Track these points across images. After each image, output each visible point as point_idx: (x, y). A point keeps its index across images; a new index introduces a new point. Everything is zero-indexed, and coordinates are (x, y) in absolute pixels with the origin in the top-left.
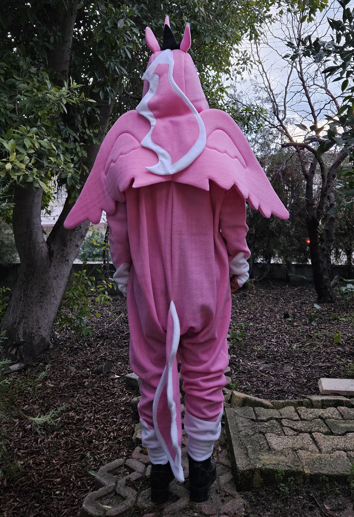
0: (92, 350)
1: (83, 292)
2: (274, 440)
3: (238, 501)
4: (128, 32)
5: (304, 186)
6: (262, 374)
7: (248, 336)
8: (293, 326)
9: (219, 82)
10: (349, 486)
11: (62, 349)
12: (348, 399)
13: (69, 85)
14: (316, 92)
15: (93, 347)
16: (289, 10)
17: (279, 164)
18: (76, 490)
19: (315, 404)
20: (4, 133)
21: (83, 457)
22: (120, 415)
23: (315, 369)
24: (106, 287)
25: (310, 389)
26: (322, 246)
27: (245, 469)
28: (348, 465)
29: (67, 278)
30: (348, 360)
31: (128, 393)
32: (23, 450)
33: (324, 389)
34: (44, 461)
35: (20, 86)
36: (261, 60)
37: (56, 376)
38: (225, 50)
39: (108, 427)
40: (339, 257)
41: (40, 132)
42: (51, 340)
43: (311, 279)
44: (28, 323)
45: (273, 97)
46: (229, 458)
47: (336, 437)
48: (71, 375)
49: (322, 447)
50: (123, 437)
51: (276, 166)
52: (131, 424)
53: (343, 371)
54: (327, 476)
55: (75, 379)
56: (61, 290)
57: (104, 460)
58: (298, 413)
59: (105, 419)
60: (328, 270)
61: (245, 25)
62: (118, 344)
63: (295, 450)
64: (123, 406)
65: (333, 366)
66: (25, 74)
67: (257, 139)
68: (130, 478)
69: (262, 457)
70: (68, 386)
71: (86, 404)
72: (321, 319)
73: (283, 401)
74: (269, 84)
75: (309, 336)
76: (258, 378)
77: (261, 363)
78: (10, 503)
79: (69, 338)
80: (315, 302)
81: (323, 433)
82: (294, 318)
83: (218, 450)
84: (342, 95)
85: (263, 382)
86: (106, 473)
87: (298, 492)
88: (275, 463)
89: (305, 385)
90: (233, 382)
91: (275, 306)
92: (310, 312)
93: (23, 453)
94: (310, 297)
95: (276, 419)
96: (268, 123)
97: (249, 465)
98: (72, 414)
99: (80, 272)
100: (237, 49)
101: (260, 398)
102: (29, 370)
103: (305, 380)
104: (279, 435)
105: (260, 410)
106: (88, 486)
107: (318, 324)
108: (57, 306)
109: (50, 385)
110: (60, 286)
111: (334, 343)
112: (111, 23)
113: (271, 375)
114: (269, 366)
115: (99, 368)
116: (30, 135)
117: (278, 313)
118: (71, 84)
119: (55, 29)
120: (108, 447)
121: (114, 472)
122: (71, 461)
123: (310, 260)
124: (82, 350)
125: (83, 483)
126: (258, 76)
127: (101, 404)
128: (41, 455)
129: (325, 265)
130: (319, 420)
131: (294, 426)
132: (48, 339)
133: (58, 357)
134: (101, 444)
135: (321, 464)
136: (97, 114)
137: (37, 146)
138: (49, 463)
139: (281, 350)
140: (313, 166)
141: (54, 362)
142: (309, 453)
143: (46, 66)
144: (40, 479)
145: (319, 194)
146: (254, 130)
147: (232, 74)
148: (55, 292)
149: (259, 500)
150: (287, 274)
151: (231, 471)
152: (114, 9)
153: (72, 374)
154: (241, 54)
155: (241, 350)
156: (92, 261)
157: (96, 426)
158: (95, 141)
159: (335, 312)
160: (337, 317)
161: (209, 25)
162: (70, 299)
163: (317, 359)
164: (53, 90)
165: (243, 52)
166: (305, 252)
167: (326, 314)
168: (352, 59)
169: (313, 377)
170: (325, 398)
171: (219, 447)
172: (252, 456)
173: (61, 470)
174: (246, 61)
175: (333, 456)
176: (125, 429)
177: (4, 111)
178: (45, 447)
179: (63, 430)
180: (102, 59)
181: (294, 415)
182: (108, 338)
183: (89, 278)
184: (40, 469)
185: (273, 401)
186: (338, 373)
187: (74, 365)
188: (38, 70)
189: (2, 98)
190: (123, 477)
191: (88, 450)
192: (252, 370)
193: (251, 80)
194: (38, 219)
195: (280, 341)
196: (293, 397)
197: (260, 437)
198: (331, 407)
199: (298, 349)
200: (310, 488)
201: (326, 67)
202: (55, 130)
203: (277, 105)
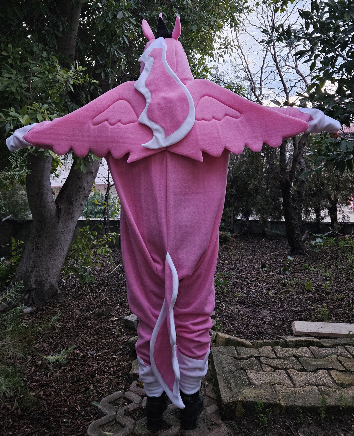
0: (94, 296)
1: (86, 245)
2: (254, 376)
3: (222, 429)
4: (126, 22)
5: (278, 153)
6: (243, 317)
7: (230, 284)
8: (270, 275)
9: (204, 64)
10: (320, 417)
11: (68, 294)
12: (318, 340)
13: (76, 68)
14: (288, 72)
15: (95, 293)
16: (264, 2)
18: (81, 419)
19: (289, 344)
20: (19, 108)
21: (87, 389)
22: (119, 352)
23: (289, 313)
24: (106, 240)
25: (284, 330)
26: (294, 206)
27: (228, 401)
28: (319, 397)
29: (72, 233)
30: (318, 305)
31: (125, 333)
32: (35, 382)
33: (297, 331)
34: (53, 393)
35: (34, 68)
36: (240, 45)
37: (64, 318)
38: (209, 37)
39: (109, 363)
40: (309, 215)
41: (50, 108)
42: (59, 286)
43: (284, 234)
44: (39, 272)
45: (251, 76)
46: (214, 391)
47: (308, 373)
48: (76, 317)
49: (296, 382)
50: (121, 372)
52: (129, 360)
53: (314, 315)
54: (301, 407)
55: (79, 321)
56: (68, 243)
57: (105, 392)
58: (275, 352)
59: (106, 356)
60: (300, 226)
61: (226, 15)
62: (116, 290)
63: (272, 385)
64: (121, 345)
65: (304, 311)
66: (38, 58)
68: (128, 408)
69: (243, 391)
70: (73, 327)
71: (90, 343)
72: (294, 269)
73: (261, 341)
74: (247, 65)
75: (284, 284)
76: (239, 321)
77: (242, 307)
78: (23, 429)
79: (75, 285)
80: (288, 254)
81: (296, 370)
82: (270, 268)
83: (205, 384)
84: (310, 75)
85: (243, 324)
86: (107, 404)
87: (275, 422)
88: (255, 396)
89: (280, 327)
90: (217, 324)
91: (253, 258)
92: (284, 263)
93: (34, 386)
94: (284, 250)
95: (256, 357)
97: (232, 397)
98: (77, 351)
99: (84, 227)
100: (220, 36)
101: (241, 338)
102: (40, 313)
103: (280, 323)
104: (258, 371)
105: (241, 349)
106: (92, 415)
107: (291, 274)
108: (64, 257)
109: (58, 326)
110: (67, 239)
111: (305, 290)
112: (111, 14)
113: (251, 318)
114: (248, 310)
115: (100, 311)
116: (42, 110)
117: (256, 263)
118: (77, 67)
119: (63, 19)
120: (109, 381)
121: (114, 403)
122: (76, 393)
123: (283, 218)
124: (85, 295)
125: (87, 412)
126: (237, 58)
127: (102, 343)
128: (51, 387)
129: (297, 222)
130: (293, 358)
131: (271, 363)
132: (56, 286)
133: (65, 301)
134: (102, 378)
135: (295, 397)
136: (99, 91)
138: (58, 394)
139: (258, 297)
141: (61, 306)
142: (285, 387)
143: (55, 50)
144: (49, 408)
145: (291, 160)
147: (215, 57)
148: (63, 244)
149: (241, 428)
150: (263, 230)
151: (216, 403)
152: (114, 2)
154: (222, 40)
155: (224, 296)
156: (94, 218)
157: (98, 362)
159: (306, 263)
160: (307, 268)
161: (195, 16)
162: (75, 250)
163: (291, 304)
164: (61, 72)
165: (225, 38)
166: (279, 210)
167: (298, 264)
168: (319, 44)
169: (287, 320)
170: (298, 339)
171: (206, 382)
172: (235, 390)
173: (68, 401)
174: (227, 46)
175: (305, 390)
176: (123, 365)
177: (20, 90)
178: (54, 380)
179: (70, 366)
180: (103, 45)
181: (271, 354)
182: (108, 285)
183: (91, 233)
184: (49, 399)
185: (253, 341)
186: (310, 316)
187: (79, 308)
188: (49, 54)
189: (18, 79)
190: (122, 407)
191: (91, 383)
192: (234, 314)
193: (231, 62)
194: (48, 182)
195: (258, 288)
196: (270, 337)
197: (242, 373)
198: (304, 347)
199: (274, 295)
200: (285, 418)
201: (297, 51)
202: (63, 106)
203: (254, 83)
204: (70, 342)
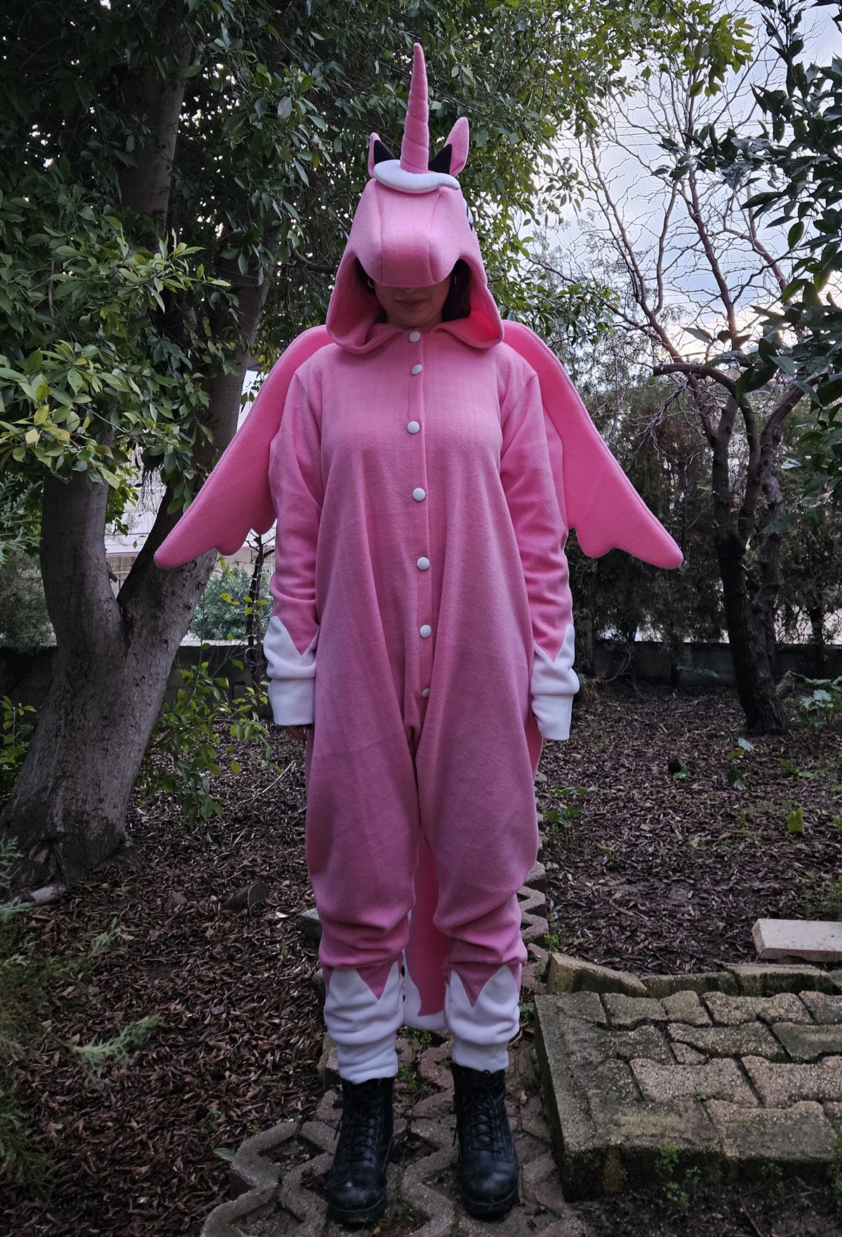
0: (222, 852)
1: (201, 713)
2: (652, 1077)
3: (568, 1225)
4: (301, 126)
5: (708, 460)
6: (621, 909)
7: (586, 817)
8: (691, 792)
9: (509, 228)
10: (831, 1188)
11: (152, 849)
12: (824, 973)
13: (170, 249)
14: (731, 247)
15: (225, 844)
16: (663, 68)
17: (649, 411)
18: (184, 1196)
19: (746, 984)
20: (22, 356)
21: (202, 1113)
22: (288, 1009)
23: (743, 897)
24: (254, 702)
25: (732, 945)
26: (754, 602)
27: (583, 1148)
28: (828, 1135)
29: (165, 682)
30: (822, 874)
31: (306, 955)
32: (62, 1095)
33: (767, 946)
34: (110, 1124)
35: (59, 250)
36: (603, 179)
37: (140, 915)
38: (521, 160)
39: (262, 1039)
40: (794, 627)
41: (103, 353)
42: (128, 827)
43: (729, 677)
44: (74, 790)
45: (632, 259)
46: (545, 1118)
47: (798, 1066)
48: (173, 912)
49: (765, 1092)
50: (295, 1064)
51: (641, 417)
52: (315, 1031)
53: (811, 901)
54: (779, 1163)
55: (183, 922)
56: (152, 711)
57: (252, 1121)
58: (707, 1007)
59: (252, 1019)
60: (770, 657)
61: (564, 101)
62: (282, 837)
63: (701, 1101)
64: (295, 987)
65: (785, 889)
66: (71, 223)
67: (597, 355)
68: (311, 1168)
69: (623, 1120)
70: (166, 940)
71: (210, 983)
72: (756, 773)
73: (671, 977)
74: (622, 230)
75: (729, 815)
76: (610, 919)
77: (618, 882)
78: (31, 1226)
79: (170, 823)
80: (740, 734)
81: (766, 1057)
82: (693, 773)
83: (519, 1100)
84: (789, 255)
85: (623, 929)
86: (254, 1155)
87: (709, 1204)
88: (654, 1132)
89: (722, 935)
90: (551, 931)
91: (648, 744)
92: (728, 757)
93: (61, 1104)
94: (728, 721)
95: (656, 1023)
96: (621, 319)
97: (593, 1137)
98: (175, 1006)
99: (194, 667)
100: (549, 157)
101: (617, 969)
102: (77, 900)
103: (722, 925)
104: (661, 1062)
105: (617, 1000)
106: (215, 1184)
107: (749, 786)
108: (142, 748)
109: (124, 936)
110: (148, 700)
111: (786, 833)
112: (262, 106)
113: (641, 911)
114: (635, 890)
115: (238, 895)
116: (82, 362)
117: (654, 759)
118: (175, 246)
119: (136, 119)
120: (260, 1090)
121: (273, 1153)
122: (173, 1123)
123: (726, 634)
124: (199, 851)
125: (202, 1176)
126: (596, 214)
127: (243, 983)
128: (105, 1107)
129: (760, 647)
130: (758, 1024)
131: (697, 1039)
132: (121, 826)
133: (144, 868)
134: (244, 1081)
135: (763, 1134)
136: (233, 306)
137: (97, 386)
138: (123, 1127)
139: (663, 851)
140: (727, 416)
141: (135, 880)
142: (735, 1107)
143: (117, 201)
144: (101, 1166)
145: (742, 482)
146: (591, 337)
147: (535, 211)
148: (138, 715)
149: (618, 1223)
150: (674, 666)
151: (550, 1153)
152: (268, 75)
153: (176, 909)
154: (556, 166)
155: (569, 850)
156: (221, 639)
157: (230, 1038)
158: (226, 369)
159: (789, 758)
160: (791, 770)
161: (484, 105)
162: (172, 730)
163: (748, 871)
164: (132, 260)
165: (562, 162)
166: (713, 613)
167: (766, 762)
168: (810, 176)
169: (741, 916)
170: (770, 969)
171: (523, 1093)
172: (600, 1117)
173: (151, 1145)
174: (568, 182)
175: (791, 1113)
176: (300, 1045)
177: (23, 309)
178: (113, 1088)
179: (156, 1047)
180: (242, 186)
181: (697, 1012)
182: (259, 821)
183: (214, 682)
184: (101, 1142)
185: (649, 977)
186: (799, 906)
187: (181, 888)
188: (98, 212)
189: (18, 279)
190: (296, 1165)
191: (213, 1096)
192: (596, 900)
193: (581, 222)
194: (98, 547)
195: (662, 829)
196: (695, 964)
197: (618, 1067)
198: (785, 991)
199: (704, 848)
200: (738, 1193)
201: (754, 194)
202: (138, 346)
203: (641, 279)
204: (156, 982)
